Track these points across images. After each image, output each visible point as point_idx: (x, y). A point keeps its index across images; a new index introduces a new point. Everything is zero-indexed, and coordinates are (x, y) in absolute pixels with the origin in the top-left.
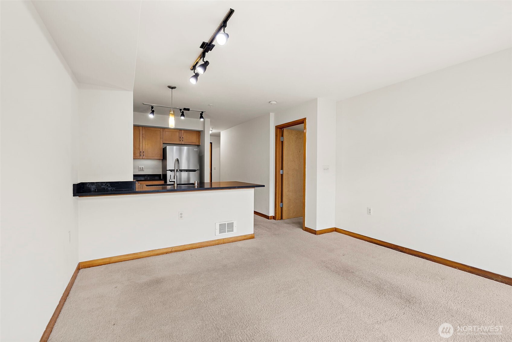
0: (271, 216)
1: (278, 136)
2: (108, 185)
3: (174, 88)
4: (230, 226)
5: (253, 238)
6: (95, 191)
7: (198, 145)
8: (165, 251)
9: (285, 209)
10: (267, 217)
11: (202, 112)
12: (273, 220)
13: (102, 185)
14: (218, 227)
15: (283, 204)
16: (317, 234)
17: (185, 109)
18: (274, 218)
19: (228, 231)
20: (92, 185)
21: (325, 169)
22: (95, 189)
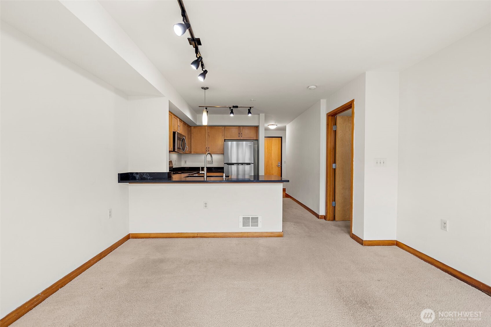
0: (321, 216)
1: (330, 124)
2: (147, 175)
3: (207, 88)
4: (255, 220)
5: (281, 237)
6: (139, 179)
7: (256, 140)
8: (192, 235)
9: (338, 208)
10: (317, 216)
11: (250, 108)
12: (323, 221)
13: (144, 175)
14: (241, 220)
15: (335, 203)
16: (365, 245)
17: (234, 107)
18: (325, 218)
19: (252, 226)
20: (137, 175)
21: (379, 162)
22: (139, 178)
